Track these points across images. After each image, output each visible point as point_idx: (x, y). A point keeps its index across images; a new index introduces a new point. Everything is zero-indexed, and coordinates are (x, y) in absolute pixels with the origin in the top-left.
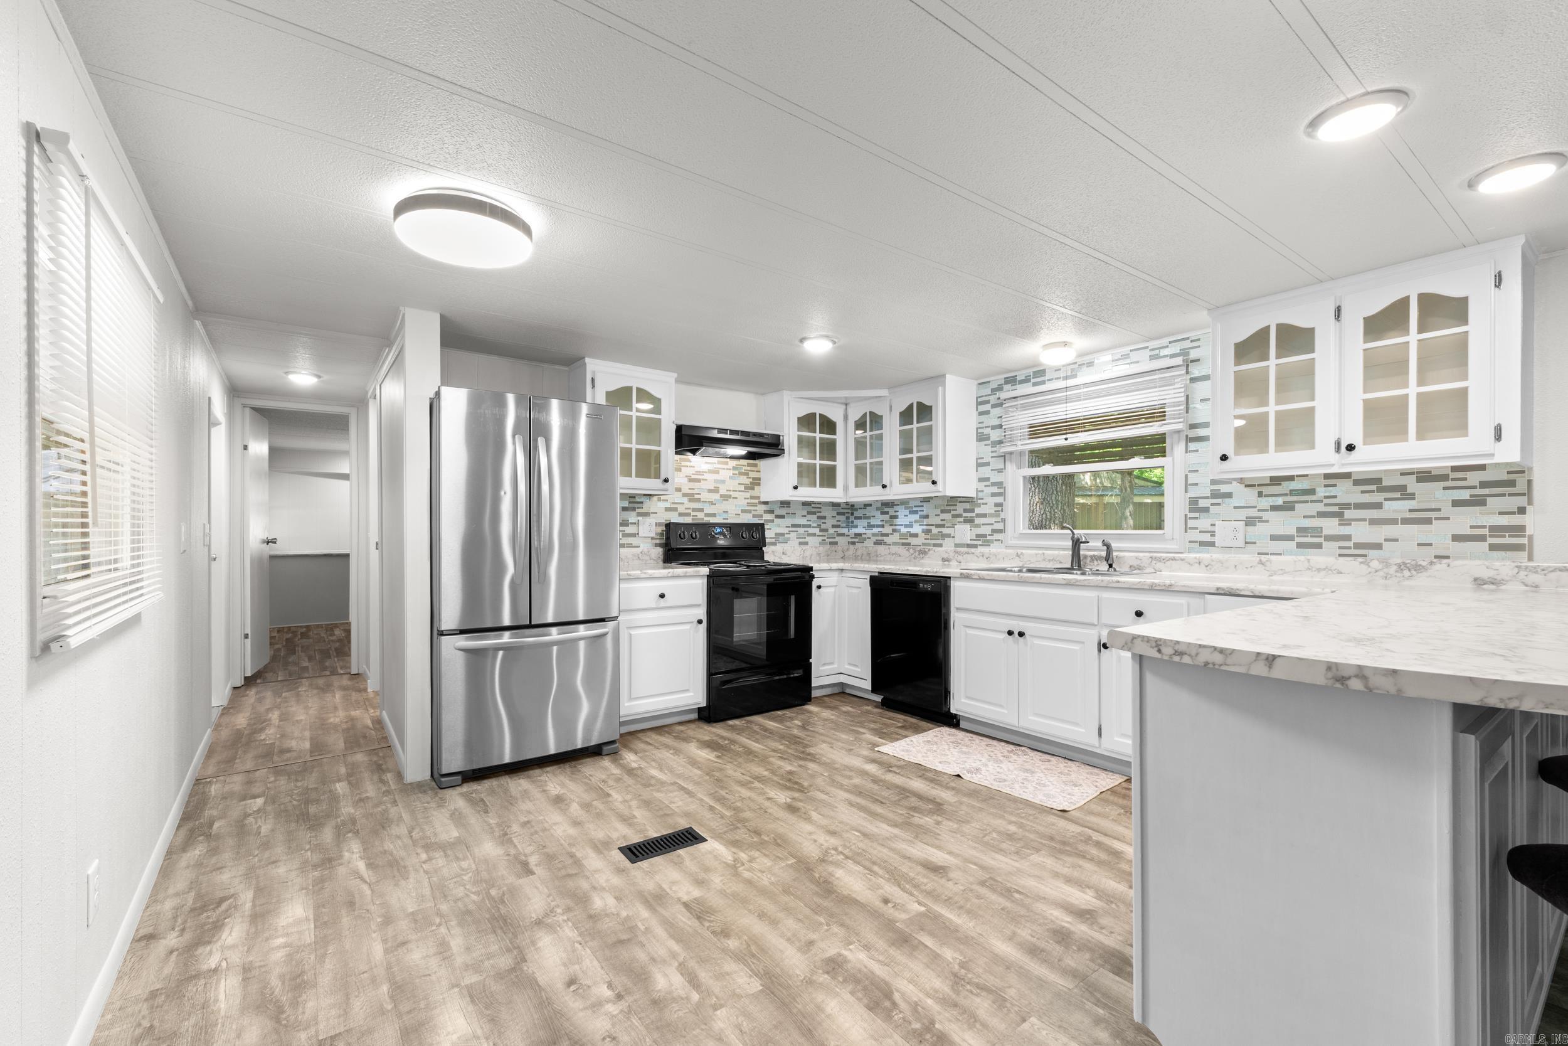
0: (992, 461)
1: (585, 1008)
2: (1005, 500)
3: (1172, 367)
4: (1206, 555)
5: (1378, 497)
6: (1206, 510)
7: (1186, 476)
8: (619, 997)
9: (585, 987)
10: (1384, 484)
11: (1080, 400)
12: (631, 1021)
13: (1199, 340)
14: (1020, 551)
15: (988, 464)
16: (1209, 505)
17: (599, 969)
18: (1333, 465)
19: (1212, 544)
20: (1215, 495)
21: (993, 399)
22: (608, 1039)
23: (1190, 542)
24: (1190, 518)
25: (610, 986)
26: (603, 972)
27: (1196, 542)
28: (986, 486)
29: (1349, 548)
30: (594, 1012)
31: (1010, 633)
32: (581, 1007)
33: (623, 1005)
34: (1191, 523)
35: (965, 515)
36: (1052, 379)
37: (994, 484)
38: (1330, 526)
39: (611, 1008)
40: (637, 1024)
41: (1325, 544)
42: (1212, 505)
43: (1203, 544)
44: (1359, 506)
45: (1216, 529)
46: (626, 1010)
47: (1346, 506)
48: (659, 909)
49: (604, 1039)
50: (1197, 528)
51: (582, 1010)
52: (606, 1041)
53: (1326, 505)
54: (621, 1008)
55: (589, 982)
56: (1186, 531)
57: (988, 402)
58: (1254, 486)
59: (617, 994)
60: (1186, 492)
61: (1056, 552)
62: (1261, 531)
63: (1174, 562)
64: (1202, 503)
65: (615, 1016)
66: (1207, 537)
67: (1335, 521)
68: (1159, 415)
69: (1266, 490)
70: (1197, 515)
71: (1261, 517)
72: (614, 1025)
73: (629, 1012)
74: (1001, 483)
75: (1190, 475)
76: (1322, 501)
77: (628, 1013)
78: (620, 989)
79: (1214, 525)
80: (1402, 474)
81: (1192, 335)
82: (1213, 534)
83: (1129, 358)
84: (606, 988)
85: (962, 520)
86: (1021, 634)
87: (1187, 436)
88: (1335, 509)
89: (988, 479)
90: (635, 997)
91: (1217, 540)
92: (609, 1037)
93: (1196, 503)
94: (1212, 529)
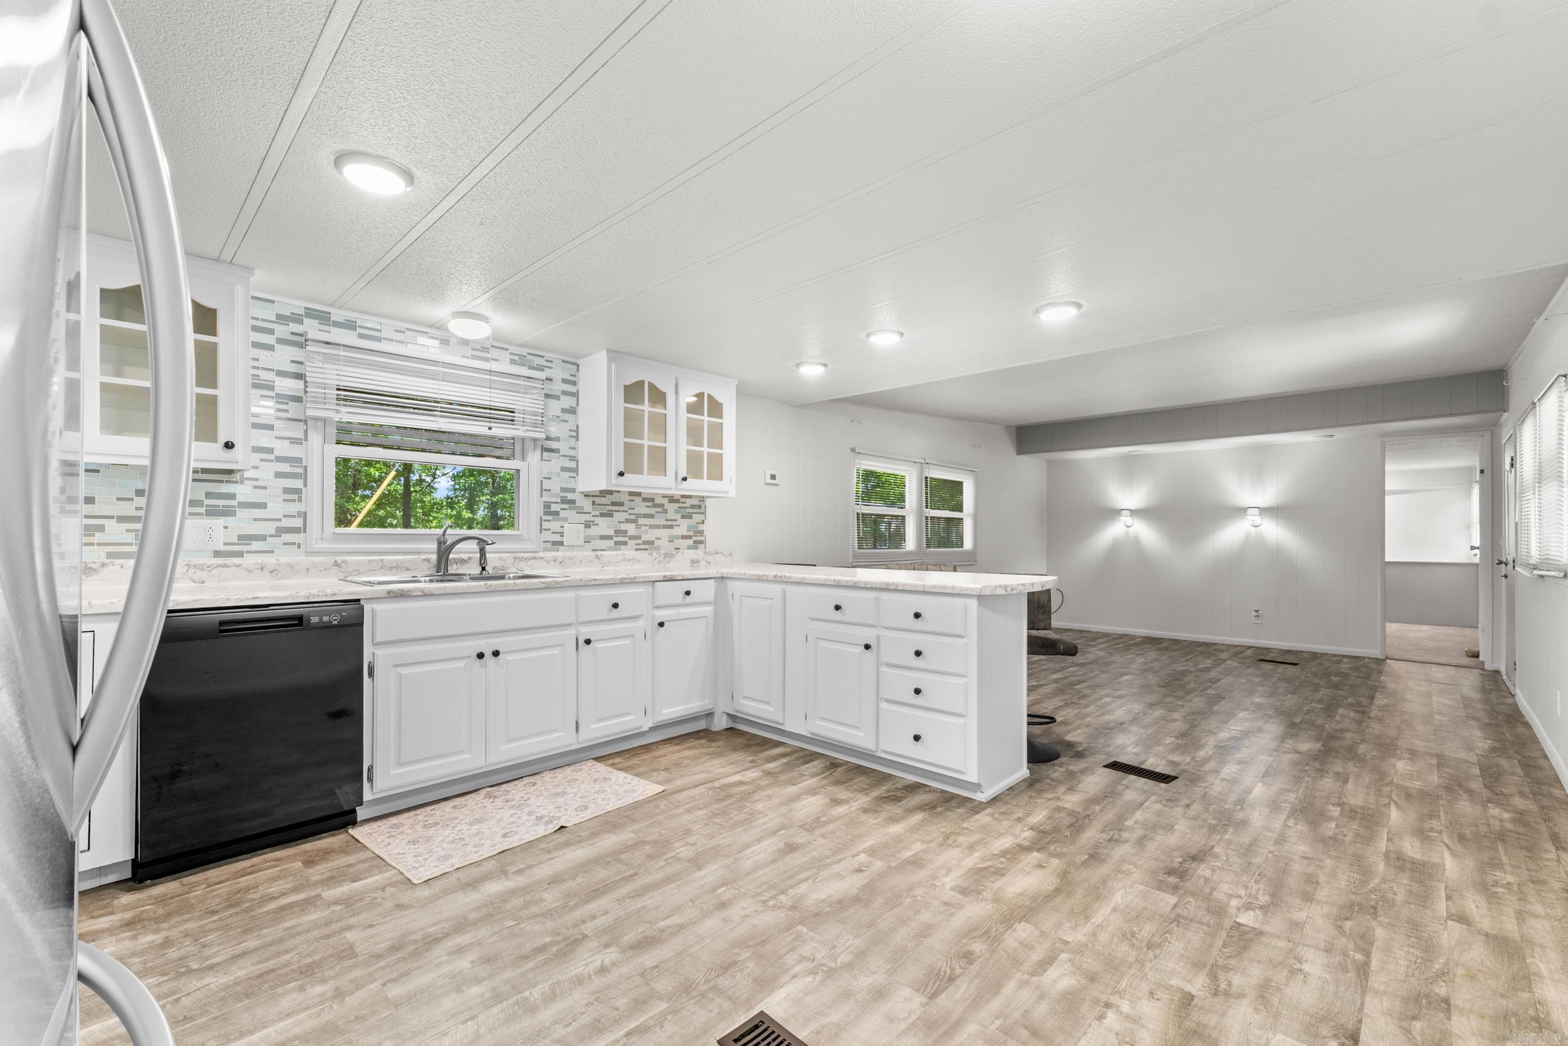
0: (278, 424)
1: (1142, 1026)
2: (305, 485)
3: (531, 378)
4: (560, 554)
5: (652, 511)
6: (557, 513)
7: (542, 481)
8: (1108, 1005)
9: (1120, 1037)
10: (656, 502)
11: (438, 380)
12: (1125, 987)
13: (552, 362)
14: (339, 559)
15: (270, 427)
16: (559, 510)
17: (1089, 1035)
18: (672, 489)
19: (561, 543)
20: (564, 501)
21: (281, 331)
22: (1155, 997)
23: (544, 542)
24: (545, 520)
25: (1102, 1017)
26: (1090, 1030)
27: (549, 542)
28: (261, 460)
29: (640, 544)
30: (1140, 1018)
31: (481, 656)
32: (1144, 1030)
33: (1114, 999)
34: (545, 525)
35: (207, 502)
36: (392, 340)
37: (280, 459)
38: (631, 529)
39: (1125, 1006)
40: (1125, 983)
41: (629, 542)
42: (562, 509)
43: (554, 543)
44: (646, 516)
45: (565, 530)
46: (1118, 995)
47: (638, 516)
48: (954, 1017)
49: (1157, 999)
50: (550, 530)
51: (1147, 1029)
52: (1158, 997)
53: (629, 514)
54: (1119, 1000)
55: (1112, 1037)
56: (541, 532)
57: (271, 332)
58: (590, 496)
59: (1107, 1008)
60: (541, 496)
61: (401, 557)
62: (594, 531)
63: (535, 561)
64: (554, 508)
65: (1131, 1001)
66: (557, 538)
67: (633, 526)
68: (508, 415)
69: (598, 500)
70: (549, 518)
71: (594, 521)
72: (1140, 999)
73: (1117, 992)
74: (299, 460)
75: (545, 481)
76: (627, 511)
77: (1121, 994)
78: (1099, 1008)
79: (563, 527)
80: (663, 497)
81: (548, 355)
82: (562, 534)
83: (489, 352)
84: (1107, 1020)
85: (203, 510)
86: (496, 654)
87: (542, 446)
88: (633, 517)
89: (270, 451)
90: (1099, 994)
91: (565, 540)
92: (1153, 997)
93: (549, 507)
94: (560, 530)
